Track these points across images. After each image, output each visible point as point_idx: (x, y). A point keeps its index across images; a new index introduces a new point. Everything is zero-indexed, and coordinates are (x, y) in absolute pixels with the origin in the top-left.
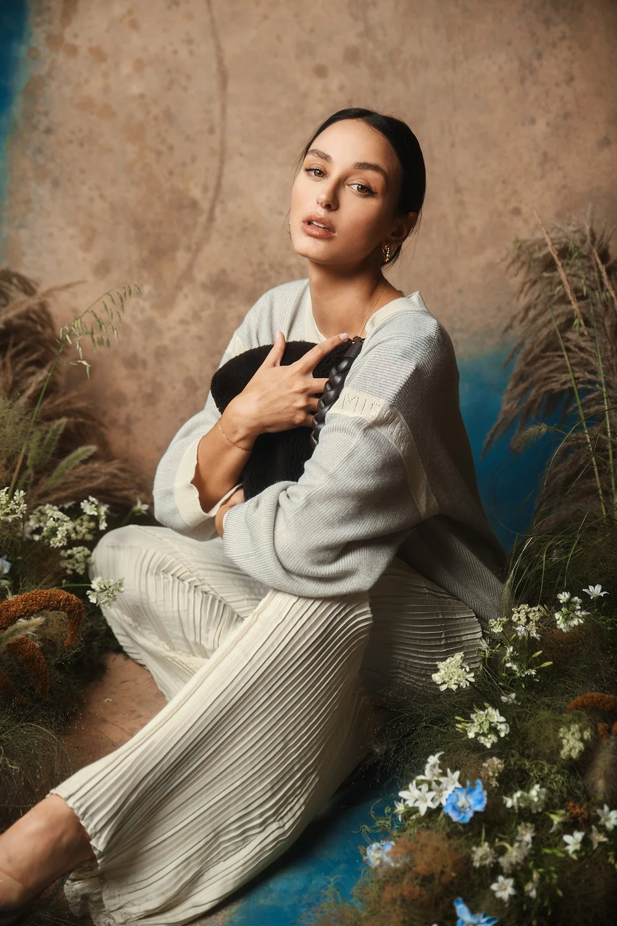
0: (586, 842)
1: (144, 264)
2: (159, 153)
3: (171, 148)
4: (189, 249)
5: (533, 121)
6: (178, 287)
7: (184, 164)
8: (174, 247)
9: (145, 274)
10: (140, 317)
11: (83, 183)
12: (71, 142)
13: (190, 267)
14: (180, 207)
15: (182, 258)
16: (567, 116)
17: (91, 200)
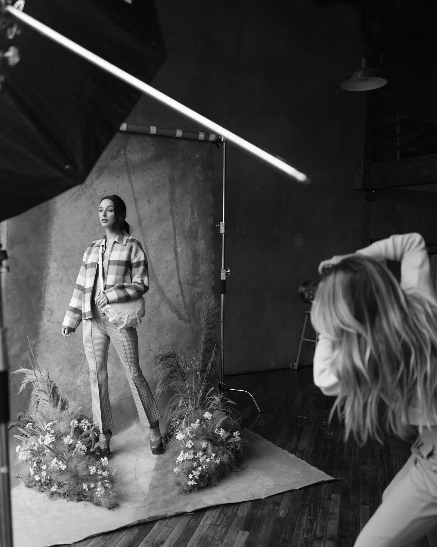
0: (210, 460)
1: (71, 369)
2: (73, 343)
3: (76, 342)
4: (81, 364)
5: (152, 331)
6: (79, 374)
7: (79, 345)
8: (77, 365)
9: (71, 372)
10: (70, 382)
11: (56, 352)
12: (53, 343)
13: (81, 368)
14: (78, 355)
15: (79, 367)
16: (159, 329)
17: (58, 355)
